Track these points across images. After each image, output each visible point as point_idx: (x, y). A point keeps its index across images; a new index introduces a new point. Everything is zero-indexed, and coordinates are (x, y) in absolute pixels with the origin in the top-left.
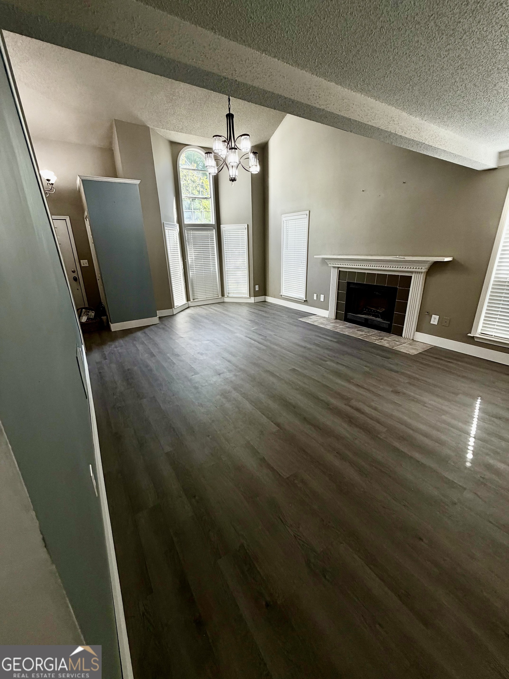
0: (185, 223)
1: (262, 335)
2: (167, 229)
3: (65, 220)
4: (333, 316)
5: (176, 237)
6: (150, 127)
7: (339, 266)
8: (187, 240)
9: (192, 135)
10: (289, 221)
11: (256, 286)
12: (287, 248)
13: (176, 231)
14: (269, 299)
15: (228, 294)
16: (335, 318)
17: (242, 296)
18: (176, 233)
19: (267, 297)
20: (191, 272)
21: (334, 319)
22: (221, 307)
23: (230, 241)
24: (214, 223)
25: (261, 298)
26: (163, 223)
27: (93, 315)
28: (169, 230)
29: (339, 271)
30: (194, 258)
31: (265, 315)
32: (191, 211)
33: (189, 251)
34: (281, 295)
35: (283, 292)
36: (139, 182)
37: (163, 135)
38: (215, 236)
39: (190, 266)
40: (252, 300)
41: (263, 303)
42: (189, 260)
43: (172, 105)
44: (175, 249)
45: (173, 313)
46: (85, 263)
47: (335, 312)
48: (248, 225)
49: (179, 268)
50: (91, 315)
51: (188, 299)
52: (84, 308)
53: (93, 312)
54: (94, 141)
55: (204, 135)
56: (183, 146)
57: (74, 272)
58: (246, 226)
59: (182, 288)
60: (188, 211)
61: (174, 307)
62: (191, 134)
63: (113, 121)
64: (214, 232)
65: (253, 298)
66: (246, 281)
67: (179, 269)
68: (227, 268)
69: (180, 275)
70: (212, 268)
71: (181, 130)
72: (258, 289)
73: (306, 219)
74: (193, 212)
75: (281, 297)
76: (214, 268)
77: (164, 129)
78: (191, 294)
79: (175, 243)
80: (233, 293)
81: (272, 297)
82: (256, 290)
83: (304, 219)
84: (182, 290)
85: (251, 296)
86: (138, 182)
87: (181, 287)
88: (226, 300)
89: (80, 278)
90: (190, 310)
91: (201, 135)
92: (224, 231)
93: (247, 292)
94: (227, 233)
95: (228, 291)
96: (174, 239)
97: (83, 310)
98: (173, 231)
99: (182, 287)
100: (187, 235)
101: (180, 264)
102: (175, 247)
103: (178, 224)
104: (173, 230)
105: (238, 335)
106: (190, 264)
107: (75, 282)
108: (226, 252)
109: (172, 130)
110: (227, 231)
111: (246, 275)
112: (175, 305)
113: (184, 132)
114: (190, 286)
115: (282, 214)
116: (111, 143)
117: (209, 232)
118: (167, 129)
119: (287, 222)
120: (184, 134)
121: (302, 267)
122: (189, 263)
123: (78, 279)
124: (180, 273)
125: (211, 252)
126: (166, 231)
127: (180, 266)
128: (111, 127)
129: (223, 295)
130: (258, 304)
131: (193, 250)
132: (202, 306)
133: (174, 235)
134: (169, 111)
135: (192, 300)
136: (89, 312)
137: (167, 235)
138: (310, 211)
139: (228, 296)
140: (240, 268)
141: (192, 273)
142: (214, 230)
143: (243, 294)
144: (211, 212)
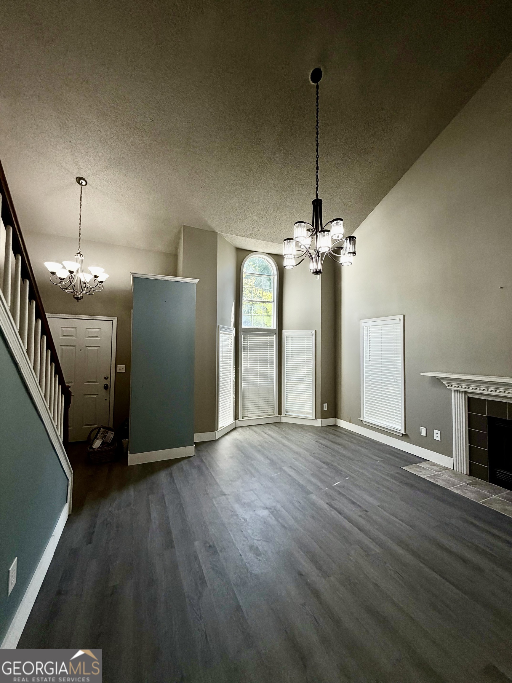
0: (243, 327)
1: (359, 504)
2: (221, 333)
3: (112, 321)
4: (464, 468)
5: (230, 342)
6: (218, 232)
7: (466, 390)
8: (243, 346)
9: (260, 241)
10: (371, 327)
11: (324, 404)
12: (369, 360)
13: (231, 335)
14: (343, 424)
15: (287, 412)
16: (468, 473)
17: (306, 416)
18: (231, 338)
19: (338, 419)
20: (244, 382)
21: (467, 475)
22: (278, 431)
23: (293, 348)
24: (275, 328)
25: (330, 421)
26: (219, 326)
27: (112, 437)
28: (224, 334)
29: (469, 398)
30: (248, 366)
31: (344, 452)
32: (251, 314)
33: (243, 358)
34: (362, 421)
35: (365, 416)
36: (198, 281)
37: (230, 242)
38: (275, 342)
39: (244, 376)
40: (319, 423)
41: (333, 428)
42: (243, 368)
43: (244, 211)
44: (228, 356)
45: (216, 437)
46: (122, 368)
47: (468, 462)
48: (316, 331)
49: (230, 378)
50: (110, 436)
51: (236, 417)
52: (103, 427)
53: (112, 434)
54: (160, 247)
55: (273, 240)
56: (249, 252)
57: (106, 378)
58: (314, 332)
59: (230, 403)
60: (247, 315)
61: (217, 430)
62: (260, 239)
63: (181, 228)
64: (274, 338)
65: (319, 421)
66: (311, 397)
67: (229, 380)
68: (287, 380)
69: (230, 386)
70: (269, 379)
71: (250, 236)
72: (326, 409)
73: (400, 325)
74: (252, 316)
75: (361, 423)
76: (271, 379)
77: (232, 234)
78: (241, 410)
79: (228, 349)
80: (293, 411)
81: (346, 421)
82: (324, 409)
83: (395, 325)
84: (230, 405)
85: (316, 418)
86: (196, 281)
87: (229, 401)
88: (284, 419)
89: (111, 387)
90: (238, 433)
91: (270, 240)
92: (286, 337)
93: (312, 411)
94: (289, 339)
95: (286, 408)
96: (228, 344)
97: (102, 429)
98: (228, 336)
99: (231, 401)
100: (244, 340)
101: (232, 373)
102: (228, 354)
103: (235, 328)
104: (228, 334)
105: (313, 497)
106: (243, 374)
107: (106, 390)
108: (287, 360)
109: (241, 236)
110: (289, 337)
111: (311, 390)
112: (220, 425)
113: (253, 237)
114: (241, 399)
115: (361, 319)
116: (177, 249)
117: (269, 338)
118: (235, 235)
119: (369, 328)
120: (253, 239)
121: (394, 386)
122: (243, 372)
123: (109, 387)
124: (231, 384)
125: (269, 360)
126: (221, 335)
127: (232, 376)
128: (179, 232)
129: (280, 413)
130: (327, 428)
131: (248, 357)
132: (254, 428)
133: (228, 340)
134: (240, 217)
135: (240, 419)
136: (107, 433)
137: (221, 340)
138: (404, 316)
139: (286, 415)
140: (304, 381)
141: (244, 385)
142: (275, 335)
143: (307, 413)
144: (273, 317)
